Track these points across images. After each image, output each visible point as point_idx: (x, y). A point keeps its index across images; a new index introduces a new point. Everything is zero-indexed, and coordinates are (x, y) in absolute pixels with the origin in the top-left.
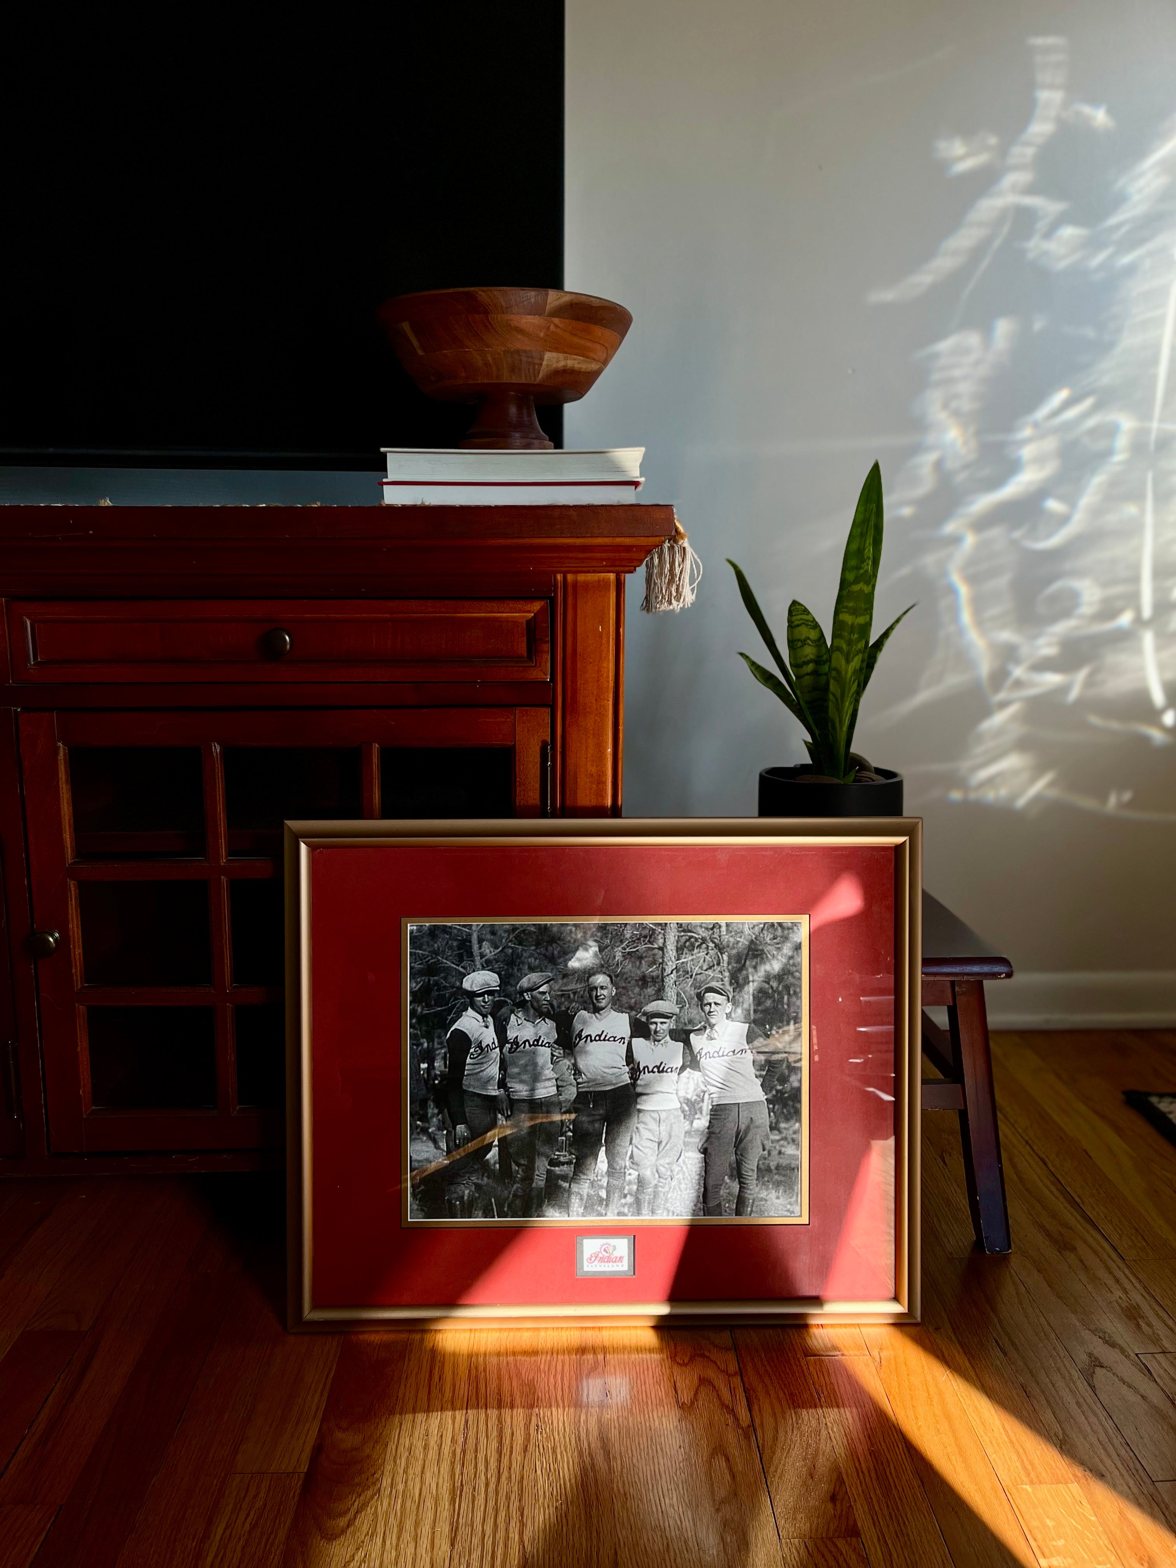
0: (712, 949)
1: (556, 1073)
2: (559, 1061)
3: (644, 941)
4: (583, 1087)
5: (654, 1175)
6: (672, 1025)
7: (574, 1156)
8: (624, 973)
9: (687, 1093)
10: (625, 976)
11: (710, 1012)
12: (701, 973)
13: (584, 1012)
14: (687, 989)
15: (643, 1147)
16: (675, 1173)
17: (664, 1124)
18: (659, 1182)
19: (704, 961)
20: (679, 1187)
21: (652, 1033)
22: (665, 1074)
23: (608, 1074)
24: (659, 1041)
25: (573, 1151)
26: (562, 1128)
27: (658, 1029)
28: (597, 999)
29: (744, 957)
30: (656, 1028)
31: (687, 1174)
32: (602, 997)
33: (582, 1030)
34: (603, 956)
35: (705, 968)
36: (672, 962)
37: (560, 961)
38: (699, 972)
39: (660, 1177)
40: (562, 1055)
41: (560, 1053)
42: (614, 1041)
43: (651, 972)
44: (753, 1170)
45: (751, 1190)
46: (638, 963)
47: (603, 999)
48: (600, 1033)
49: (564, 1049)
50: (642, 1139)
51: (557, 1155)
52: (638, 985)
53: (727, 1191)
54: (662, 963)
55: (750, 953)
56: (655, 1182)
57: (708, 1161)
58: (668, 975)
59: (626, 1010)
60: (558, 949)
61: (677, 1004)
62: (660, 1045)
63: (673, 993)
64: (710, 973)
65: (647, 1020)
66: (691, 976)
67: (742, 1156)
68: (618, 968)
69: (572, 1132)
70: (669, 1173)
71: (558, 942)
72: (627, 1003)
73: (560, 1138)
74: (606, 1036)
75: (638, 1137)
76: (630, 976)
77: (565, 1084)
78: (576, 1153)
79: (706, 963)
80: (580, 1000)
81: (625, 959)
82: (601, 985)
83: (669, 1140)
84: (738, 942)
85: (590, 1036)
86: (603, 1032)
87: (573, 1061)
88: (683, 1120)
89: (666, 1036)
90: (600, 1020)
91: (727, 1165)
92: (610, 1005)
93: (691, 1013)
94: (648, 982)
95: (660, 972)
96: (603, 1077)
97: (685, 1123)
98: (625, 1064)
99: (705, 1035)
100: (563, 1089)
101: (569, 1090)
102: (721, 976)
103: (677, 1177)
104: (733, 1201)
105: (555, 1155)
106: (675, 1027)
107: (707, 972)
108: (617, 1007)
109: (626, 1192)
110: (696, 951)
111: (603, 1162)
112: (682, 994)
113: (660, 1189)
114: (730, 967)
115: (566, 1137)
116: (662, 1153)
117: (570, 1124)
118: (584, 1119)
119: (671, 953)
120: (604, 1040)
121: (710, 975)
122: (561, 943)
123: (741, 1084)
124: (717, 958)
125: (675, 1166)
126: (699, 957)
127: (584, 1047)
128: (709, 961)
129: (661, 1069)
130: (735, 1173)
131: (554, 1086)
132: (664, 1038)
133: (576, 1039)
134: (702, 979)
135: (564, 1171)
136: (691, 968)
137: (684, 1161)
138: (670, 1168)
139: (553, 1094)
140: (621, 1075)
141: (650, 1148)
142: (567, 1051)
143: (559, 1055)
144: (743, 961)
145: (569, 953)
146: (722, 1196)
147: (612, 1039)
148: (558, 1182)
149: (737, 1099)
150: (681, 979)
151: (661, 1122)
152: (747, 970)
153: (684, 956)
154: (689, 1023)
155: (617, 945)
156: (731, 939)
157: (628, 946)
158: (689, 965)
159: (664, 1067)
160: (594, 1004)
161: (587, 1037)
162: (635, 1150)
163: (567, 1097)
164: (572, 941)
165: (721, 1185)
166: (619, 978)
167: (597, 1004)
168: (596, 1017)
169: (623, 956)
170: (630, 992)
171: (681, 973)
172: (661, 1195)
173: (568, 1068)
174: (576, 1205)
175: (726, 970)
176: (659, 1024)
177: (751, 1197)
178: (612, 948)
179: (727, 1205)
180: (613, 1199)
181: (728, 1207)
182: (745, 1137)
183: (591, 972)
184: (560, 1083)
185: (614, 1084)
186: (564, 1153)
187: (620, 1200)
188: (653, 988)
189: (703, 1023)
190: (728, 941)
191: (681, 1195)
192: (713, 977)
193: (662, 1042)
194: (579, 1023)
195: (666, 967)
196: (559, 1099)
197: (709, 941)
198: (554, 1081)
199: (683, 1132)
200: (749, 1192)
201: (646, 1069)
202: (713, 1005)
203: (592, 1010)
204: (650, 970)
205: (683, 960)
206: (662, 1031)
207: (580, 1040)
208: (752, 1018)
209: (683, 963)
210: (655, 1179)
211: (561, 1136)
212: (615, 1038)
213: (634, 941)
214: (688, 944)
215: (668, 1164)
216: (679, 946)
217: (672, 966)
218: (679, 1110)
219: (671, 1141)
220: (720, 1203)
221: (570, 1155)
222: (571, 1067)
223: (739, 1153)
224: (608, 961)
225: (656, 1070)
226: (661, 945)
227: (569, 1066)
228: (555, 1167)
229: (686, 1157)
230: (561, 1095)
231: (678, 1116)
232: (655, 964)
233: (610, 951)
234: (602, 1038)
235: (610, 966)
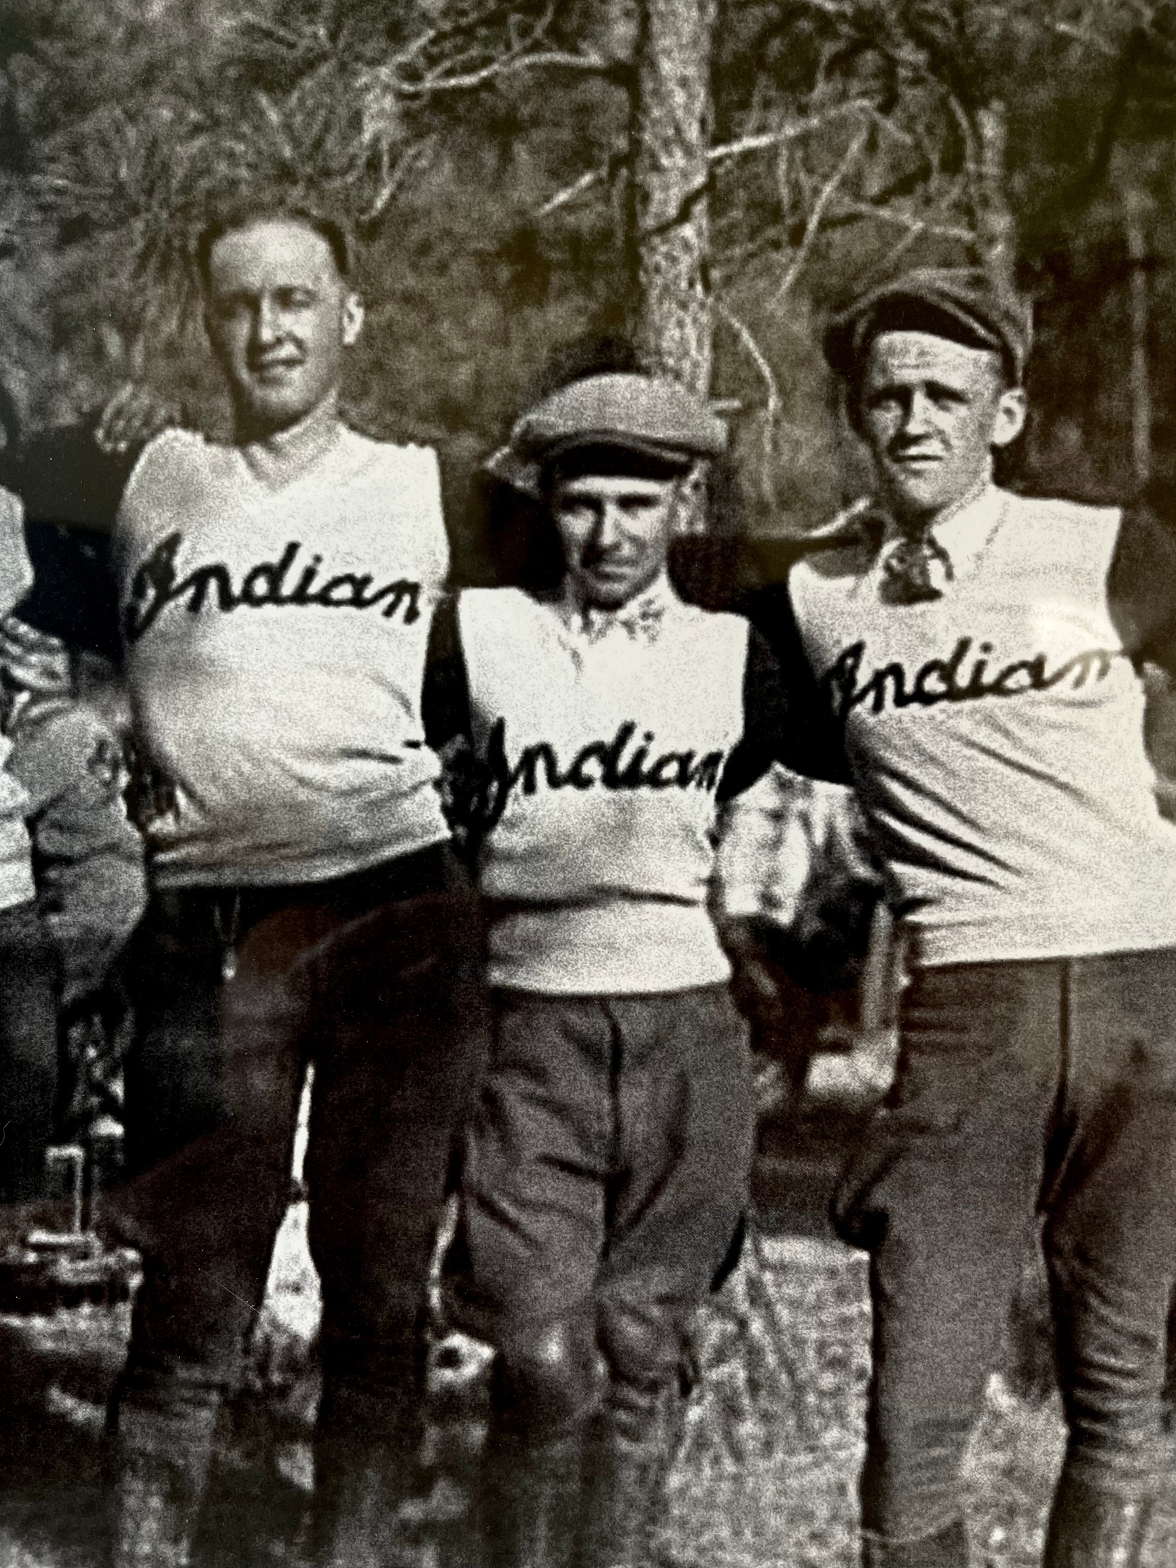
0: (917, 81)
1: (29, 785)
2: (45, 718)
3: (525, 31)
4: (182, 866)
5: (587, 1366)
6: (684, 513)
7: (131, 1255)
8: (410, 217)
9: (769, 900)
10: (416, 234)
11: (903, 440)
12: (852, 218)
13: (180, 433)
14: (771, 305)
15: (522, 1204)
16: (704, 1356)
17: (645, 1077)
18: (614, 1402)
19: (871, 146)
20: (728, 1436)
21: (575, 558)
22: (645, 792)
23: (321, 788)
24: (612, 605)
25: (127, 1224)
26: (66, 1096)
27: (608, 538)
28: (257, 366)
29: (1097, 127)
30: (597, 530)
31: (771, 1360)
32: (288, 350)
33: (172, 543)
34: (288, 116)
35: (874, 186)
36: (689, 151)
37: (46, 147)
38: (840, 211)
39: (617, 1375)
40: (64, 683)
41: (52, 675)
42: (358, 601)
43: (568, 207)
44: (1144, 1342)
45: (1132, 1450)
46: (490, 158)
47: (290, 363)
48: (275, 558)
49: (72, 648)
50: (514, 1162)
51: (39, 1248)
52: (490, 285)
53: (1000, 1458)
54: (628, 159)
55: (1132, 104)
56: (594, 1403)
57: (889, 1286)
58: (664, 229)
59: (420, 429)
60: (39, 84)
61: (714, 393)
62: (618, 633)
63: (691, 332)
64: (906, 218)
65: (546, 482)
66: (797, 235)
67: (1086, 1260)
68: (378, 182)
69: (118, 1119)
70: (669, 1355)
71: (42, 44)
72: (429, 385)
73: (53, 1152)
74: (309, 574)
75: (493, 1146)
76: (448, 233)
77: (78, 847)
78: (144, 1238)
79: (883, 159)
80: (162, 366)
81: (420, 135)
82: (282, 279)
83: (670, 1169)
84: (1063, 42)
85: (220, 572)
86: (292, 549)
87: (122, 718)
88: (747, 1056)
89: (651, 577)
90: (275, 484)
91: (1002, 1311)
92: (332, 398)
93: (797, 445)
94: (548, 266)
95: (617, 213)
96: (296, 808)
97: (758, 1069)
98: (420, 735)
99: (877, 575)
100: (69, 875)
101: (100, 882)
102: (967, 236)
103: (714, 1375)
104: (1030, 1513)
105: (24, 1244)
106: (700, 527)
107: (885, 213)
108: (369, 406)
109: (428, 1455)
110: (822, 89)
111: (297, 1289)
112: (745, 335)
113: (623, 1445)
114: (1018, 182)
115: (87, 1143)
116: (631, 1242)
117: (111, 1073)
118: (187, 1043)
119: (679, 97)
120: (300, 597)
121: (902, 230)
122: (53, 48)
123: (1080, 850)
124: (942, 130)
125: (702, 1311)
126: (841, 124)
127: (186, 637)
128: (896, 146)
129: (623, 763)
130: (1044, 1357)
131: (16, 857)
132: (638, 588)
133: (139, 592)
134: (859, 251)
135: (80, 1336)
136: (796, 187)
137: (754, 1286)
138: (677, 1325)
139: (15, 899)
140: (397, 795)
141: (565, 1212)
142: (88, 658)
143: (43, 683)
144: (1091, 152)
145: (99, 100)
146: (969, 1488)
147: (344, 591)
148: (45, 1400)
149: (1052, 938)
150: (737, 251)
151: (627, 1059)
152: (1115, 197)
153: (754, 118)
154: (785, 504)
155: (369, 49)
156: (1023, 27)
157: (433, 61)
158: (782, 167)
159: (641, 754)
160: (238, 391)
161: (200, 578)
162: (478, 1221)
163: (86, 918)
164: (119, 33)
165: (965, 1425)
166: (380, 245)
167: (259, 393)
168: (252, 464)
169: (407, 116)
170: (445, 326)
171: (736, 214)
172: (629, 1475)
173: (98, 758)
174: (150, 1525)
175: (996, 199)
176: (612, 511)
177: (1130, 1489)
178: (343, 68)
179: (998, 1535)
180: (358, 1499)
181: (1002, 1548)
182: (1101, 1153)
183: (224, 207)
184: (52, 842)
185: (358, 849)
186: (74, 1238)
187: (394, 1506)
188: (579, 300)
189: (861, 505)
190: (1008, 37)
191: (737, 1479)
192: (923, 237)
193: (632, 609)
194: (158, 502)
195: (654, 180)
196: (46, 932)
197: (898, 32)
198: (19, 827)
199: (751, 1121)
200: (1121, 1460)
201: (540, 766)
202: (920, 401)
203: (226, 428)
204: (562, 197)
205: (749, 142)
206: (627, 550)
207: (165, 595)
208: (1143, 472)
209: (749, 156)
210: (589, 1386)
211: (62, 1141)
212: (360, 583)
213: (468, 32)
214: (776, 46)
215: (664, 1300)
216: (726, 57)
217: (685, 175)
218: (728, 999)
219: (683, 1171)
220: (958, 1525)
221: (109, 1249)
222: (115, 750)
223: (1066, 1241)
224: (318, 143)
225: (593, 768)
226: (623, 53)
227: (102, 746)
228: (26, 1312)
229: (764, 1265)
230: (57, 907)
231: (721, 1033)
232: (590, 164)
233: (329, 89)
234: (289, 586)
235: (327, 173)
